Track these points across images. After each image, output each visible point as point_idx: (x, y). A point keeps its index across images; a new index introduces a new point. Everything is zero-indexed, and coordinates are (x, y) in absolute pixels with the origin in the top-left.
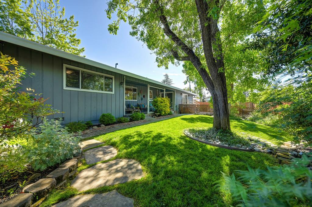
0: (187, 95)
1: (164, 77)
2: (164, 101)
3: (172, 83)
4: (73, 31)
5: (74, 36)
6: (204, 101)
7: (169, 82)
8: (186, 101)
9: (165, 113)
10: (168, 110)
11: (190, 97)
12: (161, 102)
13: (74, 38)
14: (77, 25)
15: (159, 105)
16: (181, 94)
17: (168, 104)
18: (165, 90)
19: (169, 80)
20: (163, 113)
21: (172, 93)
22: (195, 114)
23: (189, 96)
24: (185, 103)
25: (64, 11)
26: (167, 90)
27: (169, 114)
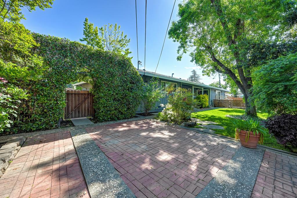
0: (220, 91)
1: (192, 73)
2: (205, 97)
3: (200, 78)
4: (127, 46)
5: (128, 50)
6: (236, 97)
7: (197, 78)
8: (219, 97)
9: (205, 106)
10: (207, 104)
11: (223, 93)
12: (203, 98)
13: (128, 51)
14: (129, 42)
15: (201, 100)
16: (215, 91)
17: (207, 100)
18: (203, 89)
19: (197, 75)
20: (204, 106)
21: (207, 91)
22: (229, 108)
23: (221, 92)
24: (218, 98)
25: (123, 34)
26: (204, 89)
27: (207, 107)
